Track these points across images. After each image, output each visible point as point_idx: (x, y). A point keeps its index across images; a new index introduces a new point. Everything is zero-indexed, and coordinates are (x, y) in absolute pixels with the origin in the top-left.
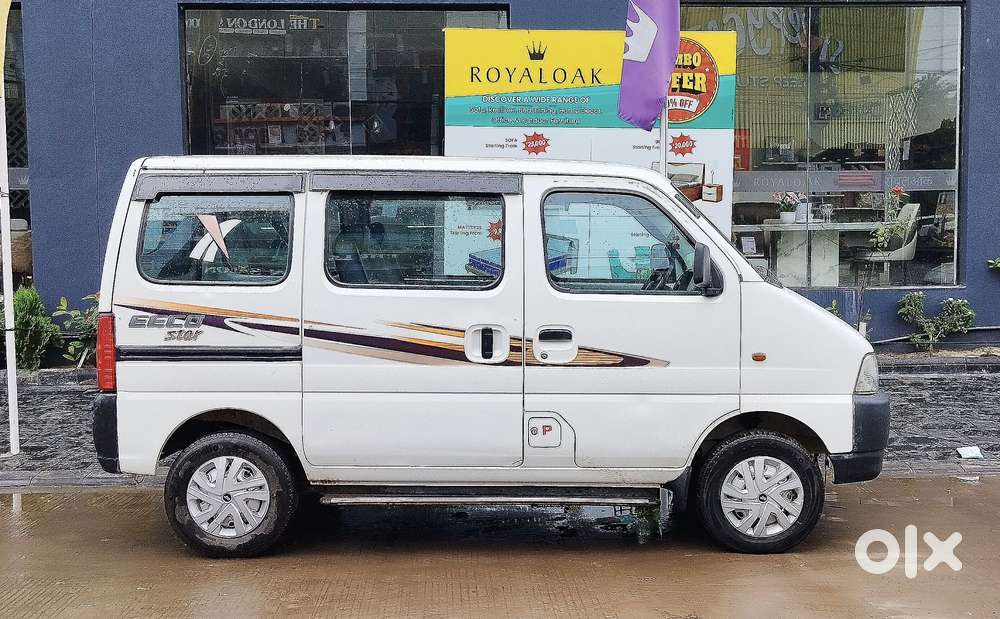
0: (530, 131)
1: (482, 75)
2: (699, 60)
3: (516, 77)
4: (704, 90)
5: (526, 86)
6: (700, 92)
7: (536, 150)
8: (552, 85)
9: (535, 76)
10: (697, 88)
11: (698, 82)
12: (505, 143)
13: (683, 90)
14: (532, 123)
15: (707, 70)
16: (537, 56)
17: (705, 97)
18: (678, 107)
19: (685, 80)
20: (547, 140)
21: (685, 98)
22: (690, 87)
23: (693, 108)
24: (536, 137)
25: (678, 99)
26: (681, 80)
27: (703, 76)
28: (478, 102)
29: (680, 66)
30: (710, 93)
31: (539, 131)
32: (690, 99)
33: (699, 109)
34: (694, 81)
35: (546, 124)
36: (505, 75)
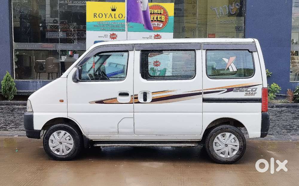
0: (112, 33)
1: (97, 16)
2: (163, 12)
3: (108, 16)
4: (164, 20)
5: (110, 19)
6: (163, 21)
7: (114, 38)
8: (118, 19)
9: (113, 16)
10: (162, 20)
11: (162, 18)
12: (104, 36)
13: (157, 21)
14: (112, 30)
15: (165, 15)
16: (114, 10)
17: (164, 23)
18: (156, 26)
19: (158, 18)
20: (117, 35)
21: (158, 23)
22: (160, 20)
23: (161, 26)
24: (113, 34)
25: (156, 23)
26: (157, 17)
27: (164, 16)
28: (96, 24)
29: (157, 14)
30: (166, 22)
31: (114, 32)
32: (160, 23)
33: (163, 26)
34: (161, 18)
35: (117, 30)
36: (104, 16)
